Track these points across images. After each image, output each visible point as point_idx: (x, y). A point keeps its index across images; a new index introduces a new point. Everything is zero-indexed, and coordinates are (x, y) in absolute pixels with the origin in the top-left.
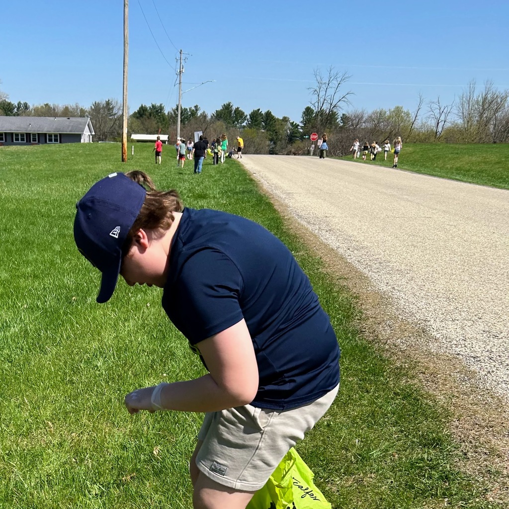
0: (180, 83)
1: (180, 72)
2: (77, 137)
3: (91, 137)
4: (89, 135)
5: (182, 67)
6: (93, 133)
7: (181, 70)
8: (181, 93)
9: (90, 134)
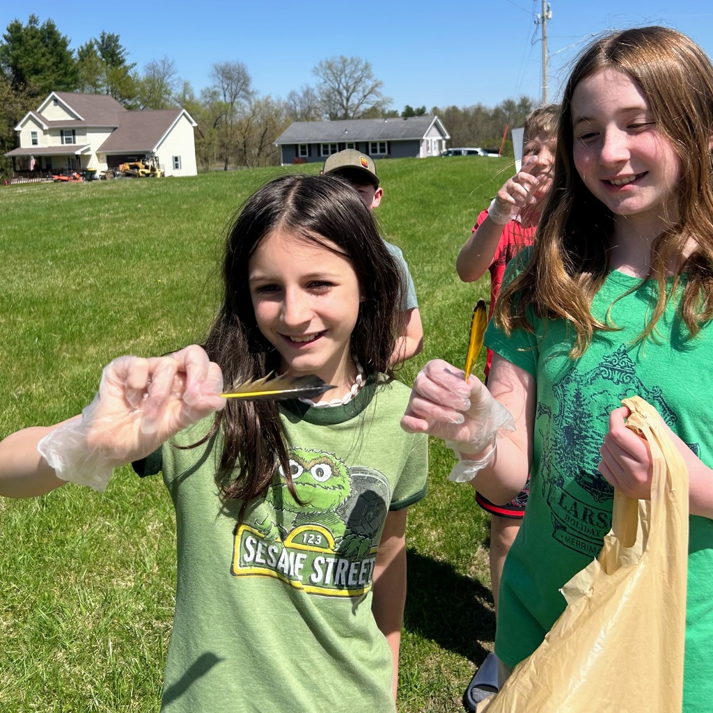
0: (544, 38)
1: (543, 17)
2: (412, 146)
3: (444, 142)
4: (440, 142)
5: (546, 9)
6: (448, 137)
7: (546, 14)
8: (546, 55)
9: (440, 138)
